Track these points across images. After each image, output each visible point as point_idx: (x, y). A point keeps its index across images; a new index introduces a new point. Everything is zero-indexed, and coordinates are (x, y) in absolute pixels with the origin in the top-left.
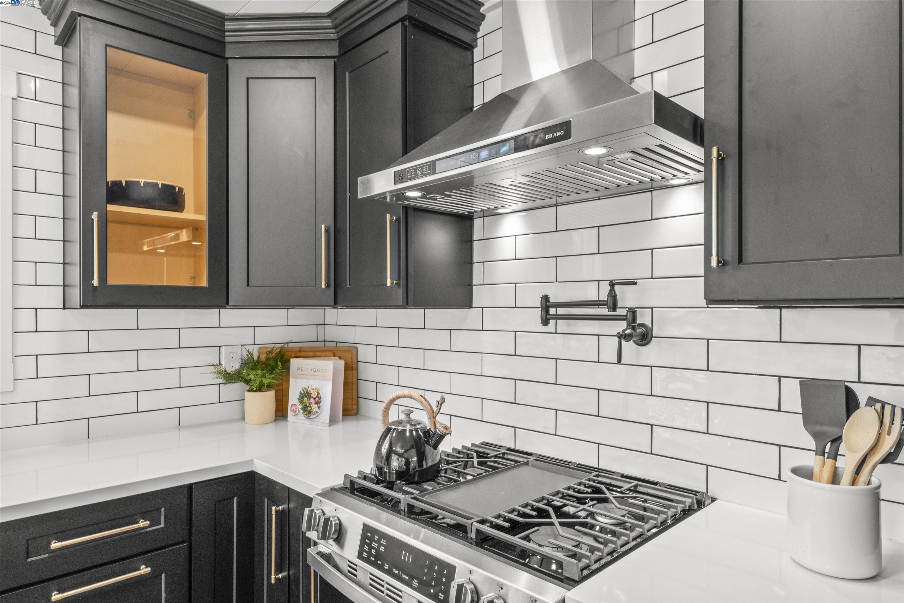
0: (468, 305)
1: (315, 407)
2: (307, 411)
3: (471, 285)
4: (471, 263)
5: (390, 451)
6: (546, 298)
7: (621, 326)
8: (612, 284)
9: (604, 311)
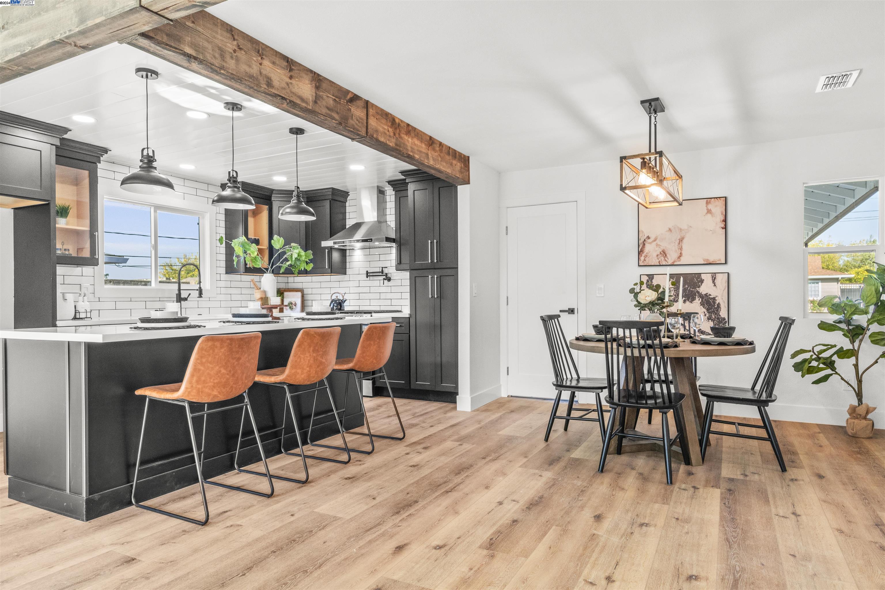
0: (346, 274)
1: (294, 307)
2: (291, 308)
3: (346, 268)
4: (346, 262)
5: (333, 306)
6: (367, 271)
7: (384, 277)
8: (382, 268)
9: (381, 274)
